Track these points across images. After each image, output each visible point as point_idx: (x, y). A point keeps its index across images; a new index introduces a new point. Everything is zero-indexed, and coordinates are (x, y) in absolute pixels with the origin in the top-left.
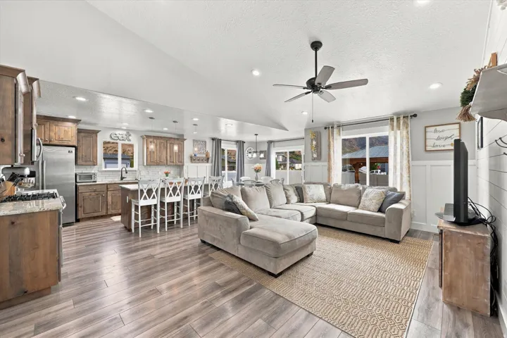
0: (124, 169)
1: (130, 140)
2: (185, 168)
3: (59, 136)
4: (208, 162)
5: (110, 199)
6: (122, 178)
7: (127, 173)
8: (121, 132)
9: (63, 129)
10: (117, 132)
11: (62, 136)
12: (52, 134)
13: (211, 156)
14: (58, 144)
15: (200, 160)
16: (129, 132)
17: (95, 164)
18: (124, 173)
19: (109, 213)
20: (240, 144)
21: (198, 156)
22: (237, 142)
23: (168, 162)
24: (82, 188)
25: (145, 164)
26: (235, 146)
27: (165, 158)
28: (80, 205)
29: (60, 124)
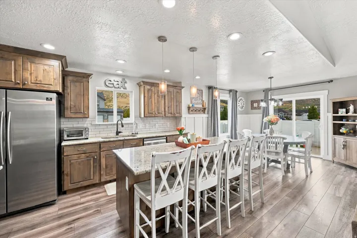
0: (120, 122)
1: (125, 88)
2: (183, 120)
3: (36, 77)
4: (204, 113)
5: (103, 161)
6: (118, 133)
7: (122, 126)
8: (117, 79)
9: (41, 68)
10: (112, 78)
11: (40, 78)
12: (27, 75)
13: (207, 106)
14: (35, 88)
15: (197, 111)
16: (124, 78)
17: (86, 116)
18: (120, 126)
19: (103, 180)
20: (233, 93)
21: (195, 106)
22: (230, 91)
23: (167, 113)
24: (69, 148)
25: (143, 116)
26: (228, 95)
27: (163, 109)
28: (65, 172)
29: (37, 60)
